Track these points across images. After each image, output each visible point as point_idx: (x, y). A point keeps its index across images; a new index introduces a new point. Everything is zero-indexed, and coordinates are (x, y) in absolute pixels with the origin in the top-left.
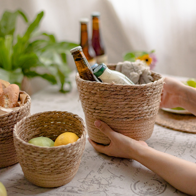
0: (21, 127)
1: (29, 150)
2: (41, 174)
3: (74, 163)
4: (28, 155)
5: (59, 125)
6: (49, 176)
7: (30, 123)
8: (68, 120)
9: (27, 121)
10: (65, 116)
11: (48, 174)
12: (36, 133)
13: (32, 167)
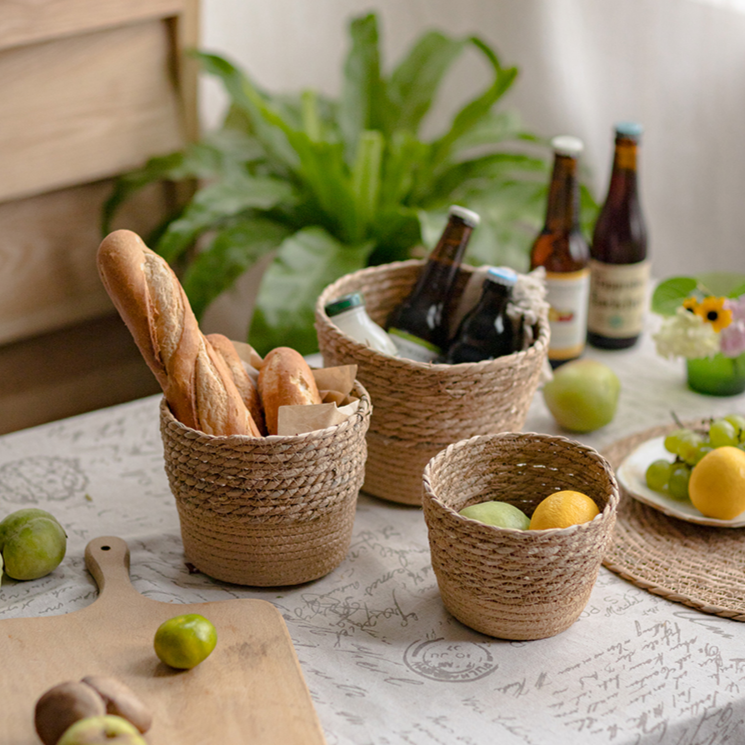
0: (440, 473)
1: (469, 535)
2: (494, 601)
3: (583, 579)
4: (467, 548)
5: (540, 473)
6: (515, 610)
7: (463, 461)
8: (566, 461)
9: (456, 458)
10: (559, 449)
11: (513, 602)
12: (478, 490)
13: (473, 581)
